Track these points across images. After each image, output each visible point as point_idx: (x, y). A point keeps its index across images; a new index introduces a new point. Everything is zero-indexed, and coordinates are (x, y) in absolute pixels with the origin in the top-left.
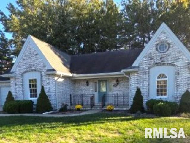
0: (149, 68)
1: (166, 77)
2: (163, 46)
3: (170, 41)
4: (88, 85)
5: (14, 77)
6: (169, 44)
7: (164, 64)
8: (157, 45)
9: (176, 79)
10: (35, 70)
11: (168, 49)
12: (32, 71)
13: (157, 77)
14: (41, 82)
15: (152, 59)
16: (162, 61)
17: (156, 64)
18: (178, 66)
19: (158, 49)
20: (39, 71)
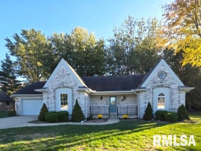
0: (153, 89)
1: (164, 95)
2: (162, 74)
3: (167, 71)
4: (102, 100)
5: (47, 92)
6: (166, 73)
7: (163, 87)
8: (158, 73)
9: (171, 97)
10: (67, 87)
11: (166, 77)
12: (64, 87)
13: (158, 95)
14: (73, 96)
15: (155, 83)
16: (162, 85)
17: (158, 86)
18: (172, 88)
19: (159, 76)
20: (71, 88)
